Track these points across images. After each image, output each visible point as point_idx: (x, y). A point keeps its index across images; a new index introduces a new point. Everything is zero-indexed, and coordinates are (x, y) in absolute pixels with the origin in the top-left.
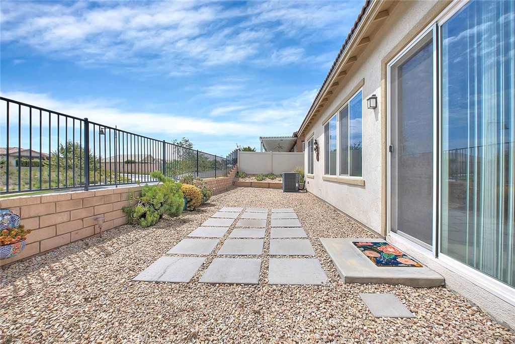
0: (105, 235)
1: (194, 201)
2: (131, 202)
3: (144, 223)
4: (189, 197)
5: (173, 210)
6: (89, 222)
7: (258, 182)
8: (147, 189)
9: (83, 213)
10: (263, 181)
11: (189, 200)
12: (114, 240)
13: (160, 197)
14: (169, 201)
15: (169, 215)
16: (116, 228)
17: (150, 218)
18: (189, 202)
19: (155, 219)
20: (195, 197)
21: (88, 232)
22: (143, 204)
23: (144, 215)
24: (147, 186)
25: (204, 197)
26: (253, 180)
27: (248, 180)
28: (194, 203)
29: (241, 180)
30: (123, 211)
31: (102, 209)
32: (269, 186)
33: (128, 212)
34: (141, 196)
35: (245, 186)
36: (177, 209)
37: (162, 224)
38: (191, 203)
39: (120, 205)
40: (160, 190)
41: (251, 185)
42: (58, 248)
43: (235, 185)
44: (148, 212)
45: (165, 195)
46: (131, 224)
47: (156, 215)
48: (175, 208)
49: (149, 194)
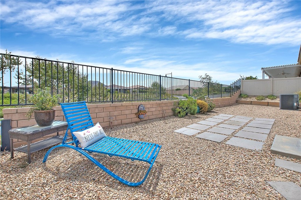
0: (166, 118)
1: (203, 109)
2: (175, 106)
3: (179, 116)
4: (201, 106)
5: (192, 112)
6: (161, 112)
7: (258, 101)
8: (181, 101)
9: (159, 109)
10: (263, 101)
11: (201, 108)
12: (169, 120)
13: (186, 105)
14: (190, 107)
15: (190, 114)
16: (169, 116)
17: (182, 114)
18: (201, 109)
19: (184, 114)
20: (204, 107)
21: (161, 116)
22: (179, 108)
23: (179, 112)
24: (181, 100)
25: (210, 108)
26: (254, 99)
27: (249, 100)
28: (203, 110)
29: (243, 99)
30: (172, 110)
31: (165, 108)
32: (268, 104)
33: (174, 110)
34: (179, 104)
35: (245, 104)
36: (194, 111)
37: (187, 117)
38: (202, 110)
39: (171, 107)
40: (186, 102)
41: (251, 103)
42: (153, 119)
43: (237, 103)
44: (181, 111)
45: (188, 105)
46: (175, 115)
47: (184, 113)
48: (193, 111)
49: (182, 104)
